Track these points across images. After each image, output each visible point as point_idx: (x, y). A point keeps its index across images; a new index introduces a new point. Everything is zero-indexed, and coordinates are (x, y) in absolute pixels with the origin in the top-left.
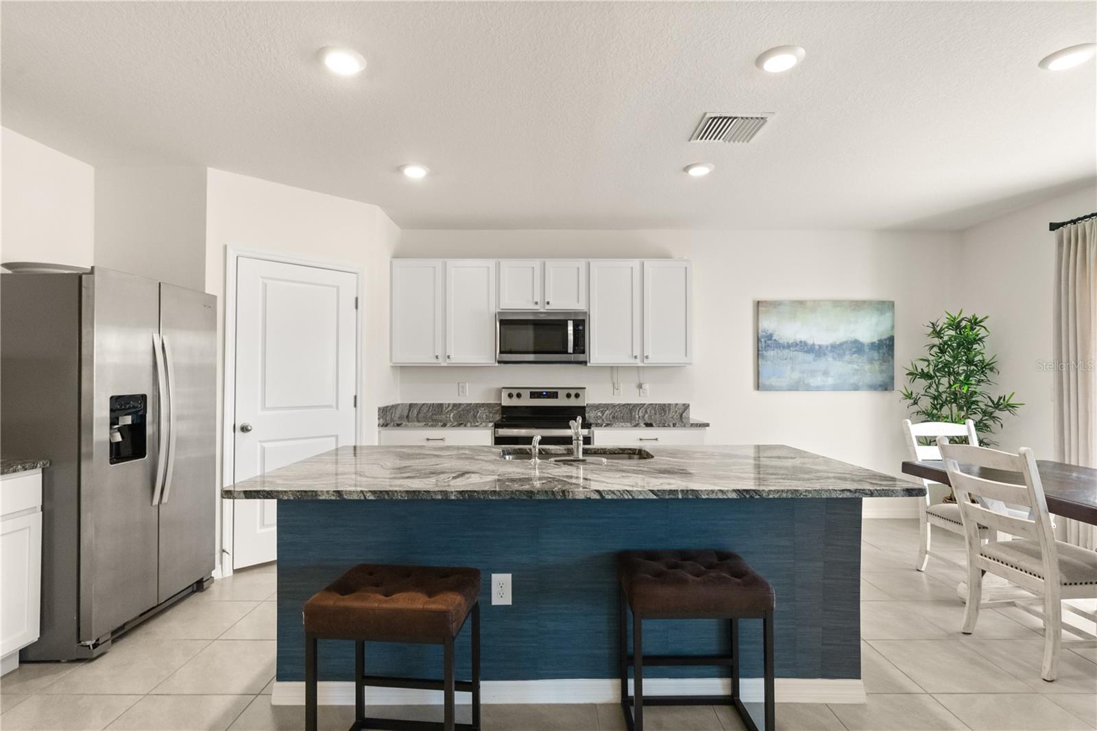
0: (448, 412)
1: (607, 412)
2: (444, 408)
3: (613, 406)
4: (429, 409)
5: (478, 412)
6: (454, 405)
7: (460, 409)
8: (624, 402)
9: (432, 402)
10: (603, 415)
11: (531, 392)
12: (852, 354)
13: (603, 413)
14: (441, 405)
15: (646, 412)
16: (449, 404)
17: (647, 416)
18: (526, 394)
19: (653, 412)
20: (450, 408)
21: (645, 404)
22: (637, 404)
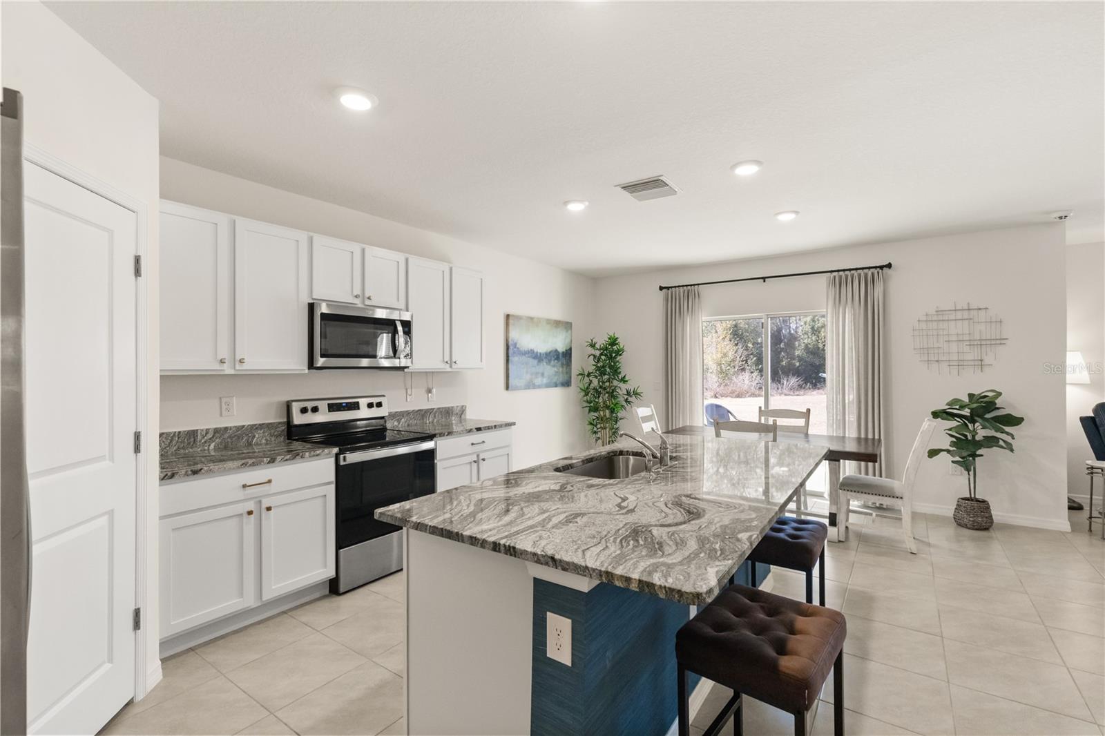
0: (205, 442)
1: (403, 420)
2: (199, 437)
3: (408, 413)
4: (171, 441)
5: (254, 436)
6: (216, 431)
7: (226, 436)
8: (417, 409)
9: (177, 430)
10: (399, 424)
11: (328, 404)
12: (554, 361)
13: (399, 421)
14: (193, 434)
15: (435, 416)
16: (207, 431)
17: (435, 420)
18: (323, 406)
19: (440, 416)
20: (210, 436)
21: (434, 409)
22: (428, 409)
